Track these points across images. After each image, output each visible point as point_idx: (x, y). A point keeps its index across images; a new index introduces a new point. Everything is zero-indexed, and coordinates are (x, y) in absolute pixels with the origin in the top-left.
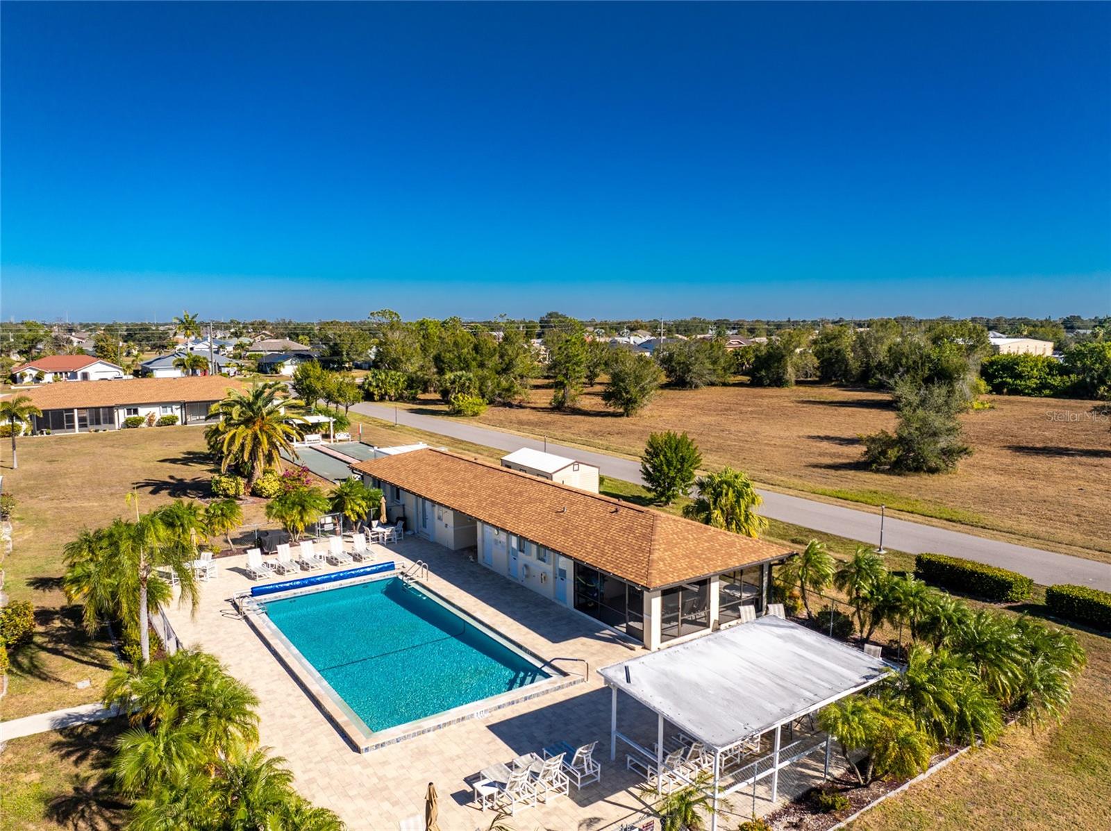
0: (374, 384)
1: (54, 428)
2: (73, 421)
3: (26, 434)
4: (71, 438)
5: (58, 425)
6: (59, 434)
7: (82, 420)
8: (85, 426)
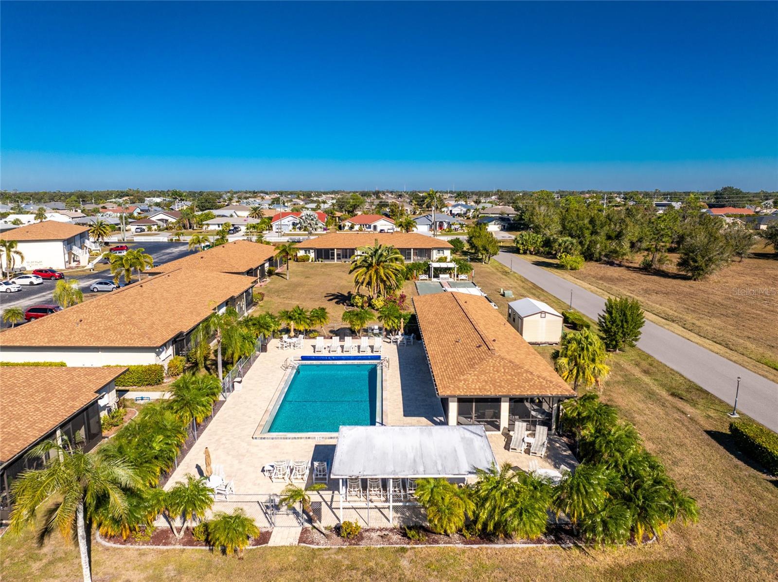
0: (520, 242)
1: (325, 259)
2: (334, 256)
3: (312, 261)
4: (333, 264)
5: (327, 258)
6: (327, 262)
7: (338, 255)
8: (340, 259)
